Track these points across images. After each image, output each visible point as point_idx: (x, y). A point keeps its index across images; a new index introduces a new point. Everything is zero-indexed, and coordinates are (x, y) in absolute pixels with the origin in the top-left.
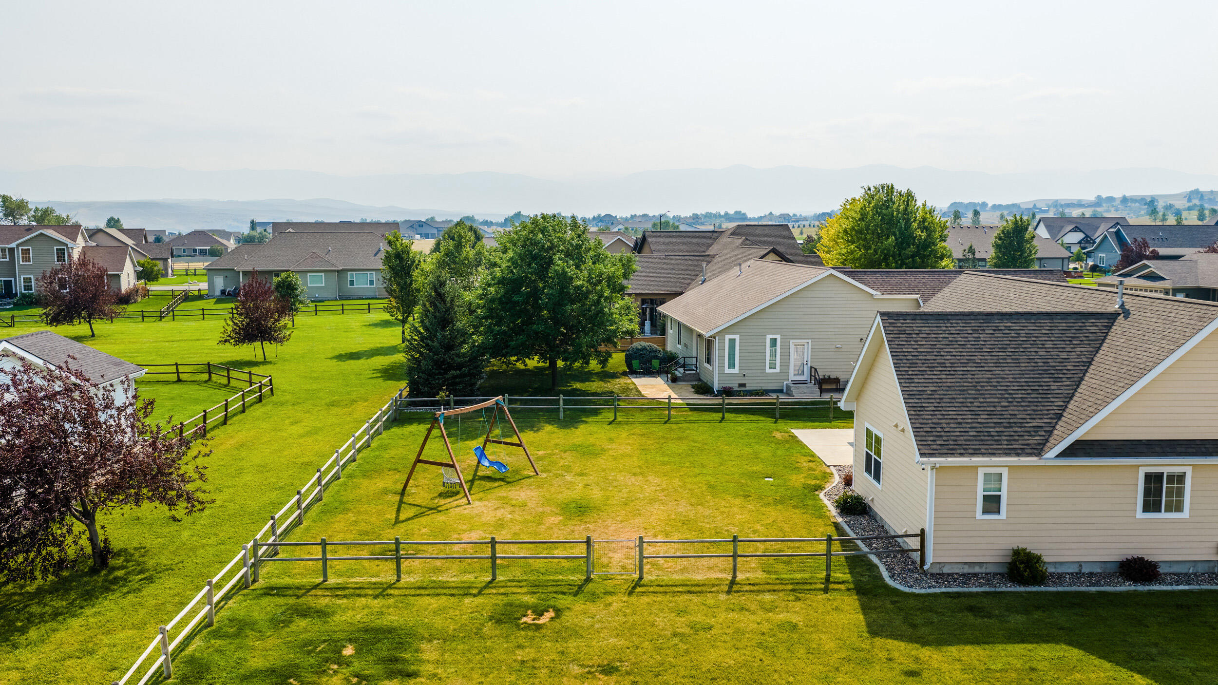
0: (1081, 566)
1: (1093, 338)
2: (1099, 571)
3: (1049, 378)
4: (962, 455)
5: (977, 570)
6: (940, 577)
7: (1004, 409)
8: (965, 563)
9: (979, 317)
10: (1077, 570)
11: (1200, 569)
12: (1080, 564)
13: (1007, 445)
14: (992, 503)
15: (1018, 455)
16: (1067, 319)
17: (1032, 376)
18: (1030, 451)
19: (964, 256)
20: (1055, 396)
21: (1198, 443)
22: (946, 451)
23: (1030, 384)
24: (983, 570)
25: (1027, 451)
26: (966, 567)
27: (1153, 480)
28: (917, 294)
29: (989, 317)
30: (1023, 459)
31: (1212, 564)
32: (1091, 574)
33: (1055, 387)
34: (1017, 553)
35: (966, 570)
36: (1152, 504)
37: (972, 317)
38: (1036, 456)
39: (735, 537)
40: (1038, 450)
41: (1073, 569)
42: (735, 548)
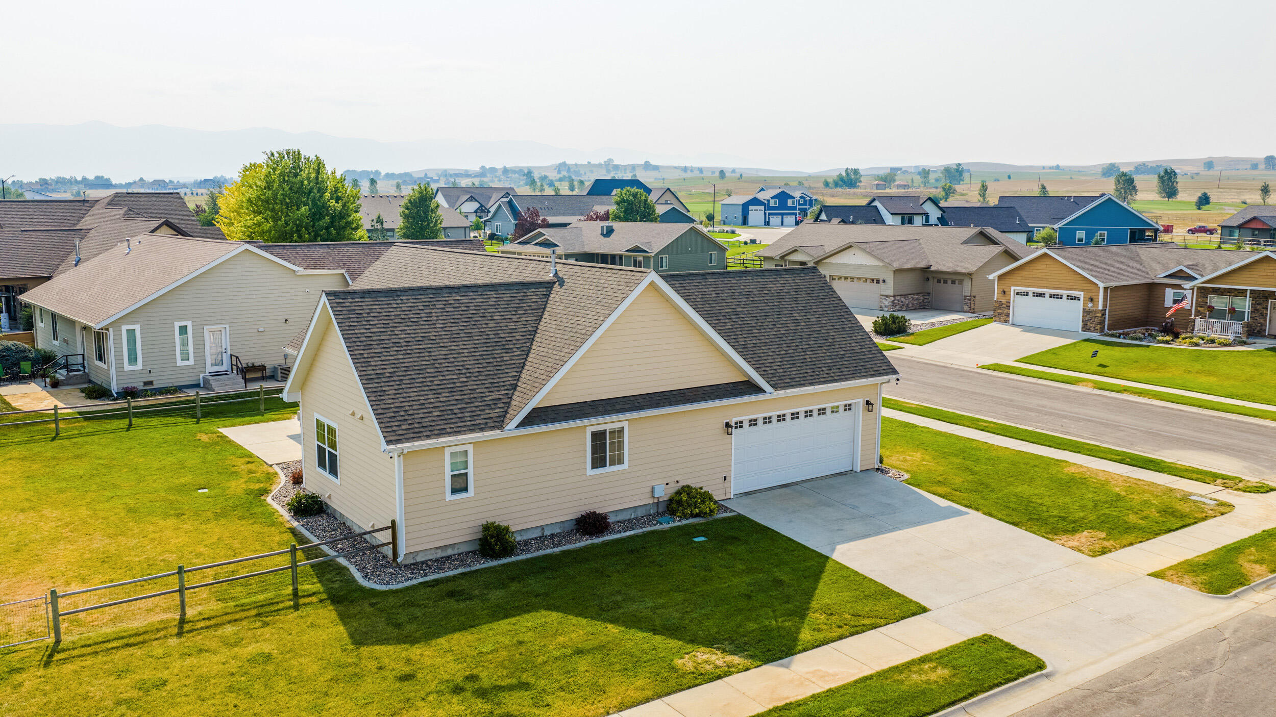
1: (535, 307)
2: (559, 531)
3: (501, 349)
4: (428, 437)
5: (450, 552)
6: (415, 567)
7: (463, 384)
8: (438, 548)
9: (429, 292)
10: (540, 534)
11: (640, 513)
12: (542, 528)
13: (470, 421)
14: (460, 485)
15: (482, 430)
16: (511, 290)
17: (485, 349)
18: (492, 425)
19: (372, 226)
20: (509, 366)
22: (412, 435)
23: (484, 357)
24: (456, 552)
25: (489, 425)
26: (439, 551)
27: (598, 438)
28: (342, 268)
29: (439, 291)
30: (486, 433)
31: (648, 507)
32: (552, 536)
33: (508, 358)
34: (486, 528)
35: (440, 554)
36: (599, 461)
37: (422, 292)
38: (498, 429)
39: (180, 568)
40: (499, 423)
41: (537, 534)
42: (181, 580)
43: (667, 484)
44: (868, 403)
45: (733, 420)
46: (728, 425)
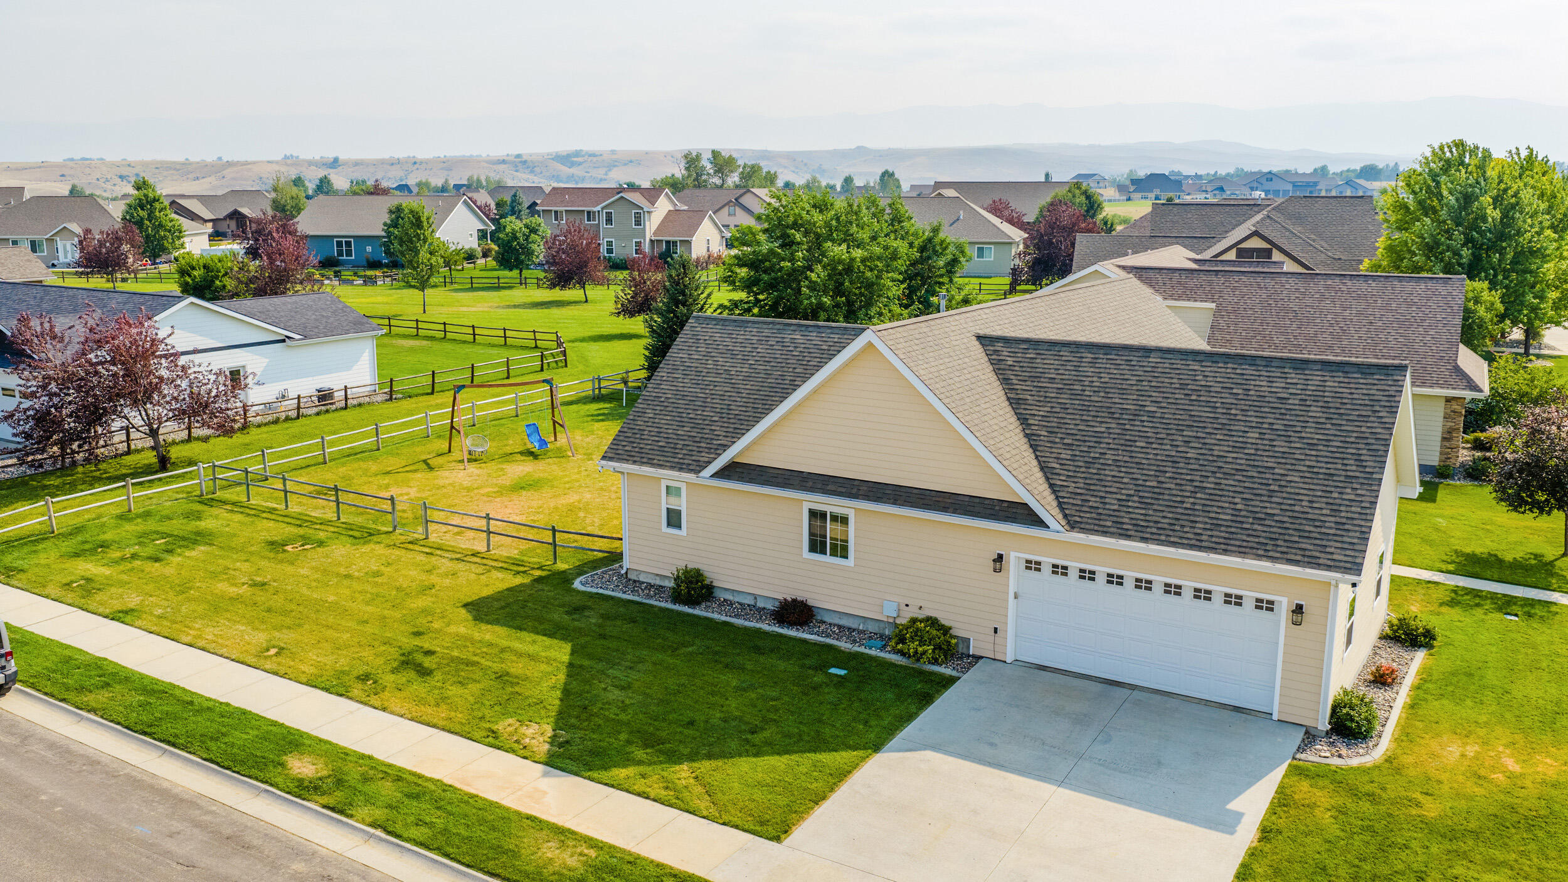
0: (756, 598)
5: (667, 583)
6: (634, 584)
7: (710, 423)
8: (657, 575)
10: (752, 603)
11: (872, 627)
12: (755, 597)
13: (680, 459)
14: (674, 519)
15: (681, 469)
18: (693, 467)
21: (856, 483)
25: (691, 467)
26: (658, 578)
27: (817, 518)
31: (882, 625)
32: (762, 609)
34: (687, 571)
35: (655, 581)
36: (817, 545)
38: (694, 473)
39: (488, 515)
40: (697, 468)
41: (749, 601)
42: (488, 524)
43: (907, 605)
44: (1299, 609)
45: (1013, 555)
46: (1000, 558)
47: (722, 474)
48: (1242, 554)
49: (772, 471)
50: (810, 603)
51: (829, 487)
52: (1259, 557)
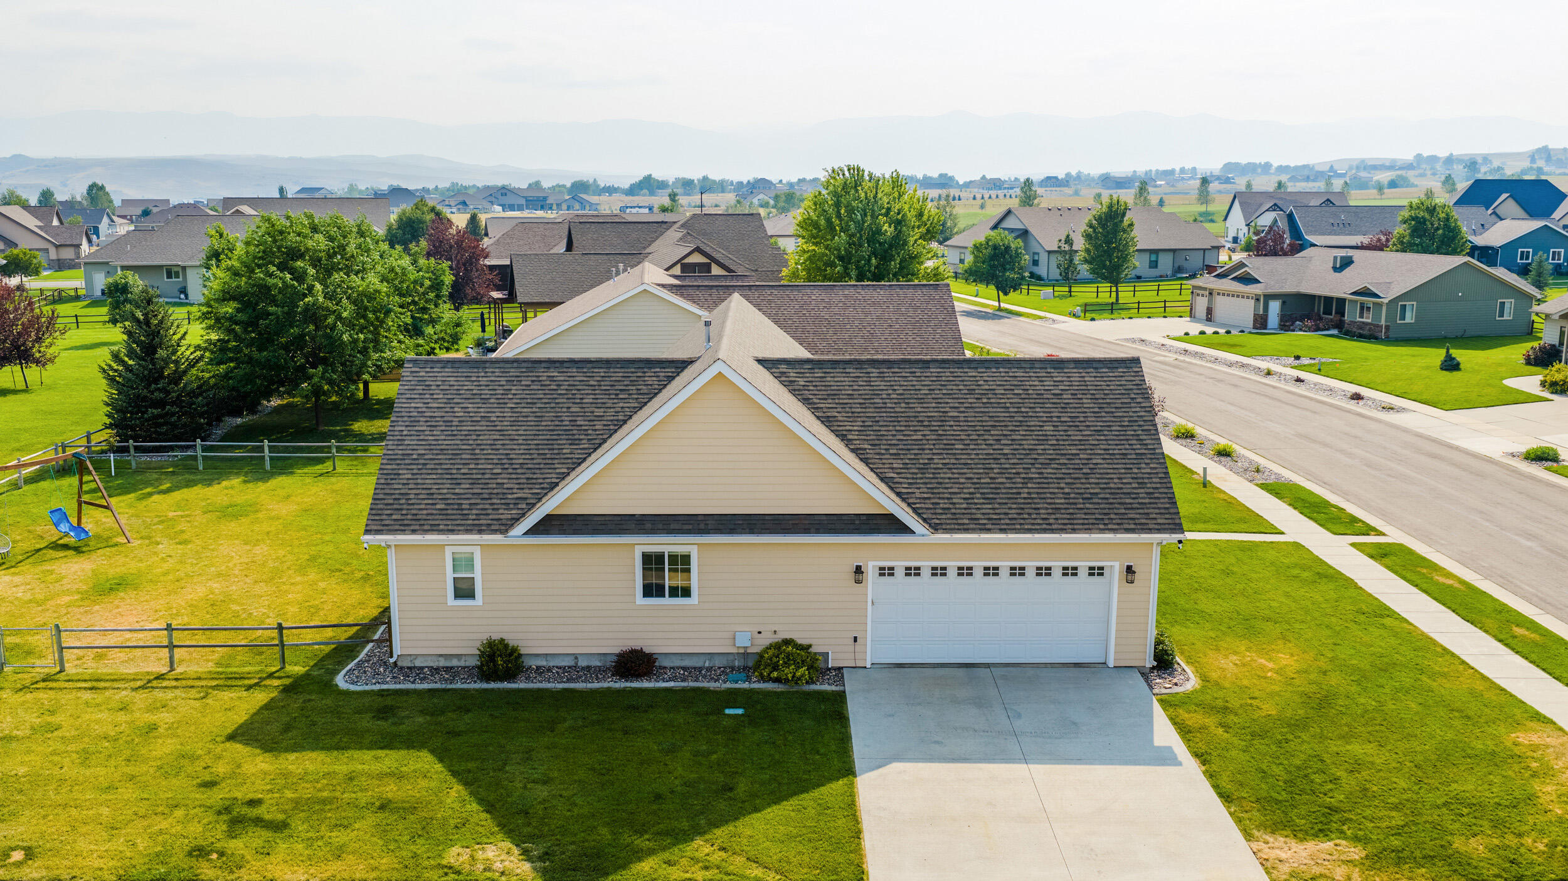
0: (576, 658)
1: (646, 391)
2: (599, 664)
3: (567, 440)
4: (414, 532)
5: (455, 663)
6: (413, 671)
7: (493, 477)
8: (441, 655)
9: (524, 365)
10: (572, 663)
11: (718, 662)
12: (576, 657)
13: (474, 520)
14: (464, 590)
15: (480, 532)
16: (628, 368)
17: (548, 437)
18: (497, 527)
19: (1059, 247)
20: (563, 461)
21: (700, 518)
22: (397, 527)
23: (540, 447)
24: (462, 664)
25: (493, 527)
26: (441, 659)
27: (652, 562)
29: (536, 365)
30: (485, 537)
31: (731, 657)
32: (588, 668)
33: (568, 451)
34: (492, 644)
35: (442, 663)
36: (652, 590)
37: (515, 365)
38: (501, 533)
39: (168, 625)
40: (504, 527)
41: (567, 662)
43: (760, 633)
44: (1129, 570)
45: (871, 564)
46: (859, 570)
47: (540, 529)
48: (1088, 530)
49: (596, 518)
50: (647, 650)
51: (672, 526)
52: (1102, 531)
